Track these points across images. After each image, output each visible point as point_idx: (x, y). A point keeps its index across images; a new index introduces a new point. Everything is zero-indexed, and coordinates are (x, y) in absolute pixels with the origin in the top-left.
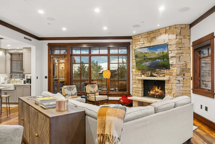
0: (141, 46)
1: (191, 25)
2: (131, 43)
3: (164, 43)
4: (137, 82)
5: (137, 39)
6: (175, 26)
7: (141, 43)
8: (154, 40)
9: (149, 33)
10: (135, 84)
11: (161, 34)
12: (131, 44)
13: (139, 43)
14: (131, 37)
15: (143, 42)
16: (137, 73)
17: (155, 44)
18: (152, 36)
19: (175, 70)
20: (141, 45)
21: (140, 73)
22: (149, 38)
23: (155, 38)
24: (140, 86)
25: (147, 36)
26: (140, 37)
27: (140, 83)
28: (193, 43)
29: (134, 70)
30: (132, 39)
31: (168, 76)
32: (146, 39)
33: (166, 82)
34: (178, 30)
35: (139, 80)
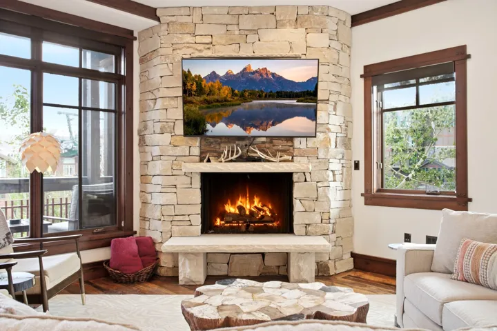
0: (200, 51)
1: (357, 20)
2: (136, 34)
3: (291, 54)
4: (182, 181)
5: (182, 24)
6: (328, 11)
7: (198, 39)
8: (251, 38)
9: (236, 13)
10: (174, 190)
11: (278, 25)
12: (135, 39)
13: (189, 39)
14: (155, 9)
15: (208, 40)
16: (182, 150)
17: (259, 53)
18: (246, 23)
19: (326, 140)
21: (196, 151)
22: (236, 27)
23: (256, 31)
24: (196, 196)
25: (227, 19)
26: (197, 19)
27: (197, 183)
28: (366, 67)
29: (167, 138)
30: (158, 19)
31: (304, 160)
32: (219, 31)
33: (295, 177)
34: (331, 25)
35: (190, 175)
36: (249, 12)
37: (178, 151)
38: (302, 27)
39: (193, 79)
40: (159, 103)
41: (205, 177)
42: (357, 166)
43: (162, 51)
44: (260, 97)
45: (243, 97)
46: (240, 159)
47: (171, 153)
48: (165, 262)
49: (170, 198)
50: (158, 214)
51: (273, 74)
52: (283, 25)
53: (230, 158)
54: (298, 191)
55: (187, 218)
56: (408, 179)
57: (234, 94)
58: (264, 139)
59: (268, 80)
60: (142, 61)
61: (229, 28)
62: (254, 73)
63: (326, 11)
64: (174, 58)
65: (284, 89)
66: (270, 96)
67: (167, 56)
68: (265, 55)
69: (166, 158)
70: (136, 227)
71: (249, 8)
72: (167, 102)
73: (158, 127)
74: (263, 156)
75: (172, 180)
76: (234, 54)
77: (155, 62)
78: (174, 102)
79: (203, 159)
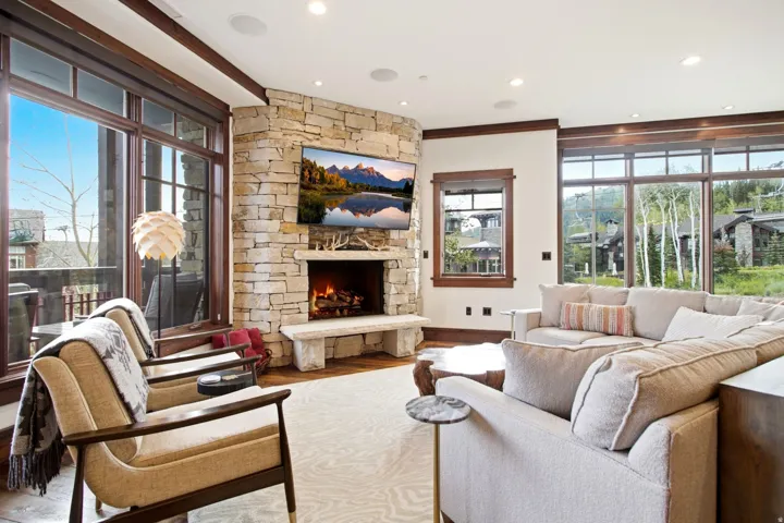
0: (310, 140)
2: (232, 110)
3: (388, 156)
4: (291, 269)
5: (293, 110)
7: (308, 128)
8: (355, 136)
9: (344, 111)
10: (283, 278)
11: (377, 128)
12: (232, 115)
13: (298, 126)
14: (264, 90)
15: (316, 130)
16: (292, 237)
17: (362, 151)
18: (352, 122)
20: (311, 137)
21: (306, 239)
22: (341, 123)
23: (359, 131)
24: (303, 283)
25: (335, 114)
26: (307, 108)
27: (305, 271)
28: (434, 175)
29: (276, 224)
30: (267, 101)
31: (397, 249)
32: (328, 124)
33: (390, 264)
35: (298, 263)
36: (354, 111)
37: (288, 239)
38: (396, 133)
39: (318, 170)
40: (265, 188)
41: (313, 265)
42: (426, 255)
43: (271, 134)
44: (367, 190)
45: (355, 189)
46: (350, 248)
47: (280, 240)
48: (276, 352)
49: (279, 286)
50: (265, 304)
51: (377, 173)
52: (381, 130)
53: (340, 245)
54: (392, 276)
55: (296, 306)
57: (348, 186)
58: (362, 230)
59: (373, 177)
60: (236, 140)
61: (336, 123)
62: (364, 170)
63: (412, 123)
64: (284, 144)
65: (383, 185)
66: (374, 190)
67: (277, 140)
68: (369, 153)
69: (276, 245)
70: (232, 320)
71: (355, 108)
72: (276, 188)
73: (265, 213)
74: (368, 245)
75: (283, 268)
76: (342, 149)
77: (261, 143)
78: (283, 189)
79: (312, 247)
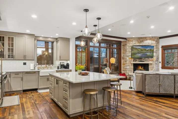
1: (160, 38)
2: (122, 42)
3: (149, 45)
4: (130, 65)
5: (130, 40)
6: (155, 37)
7: (133, 43)
8: (142, 42)
9: (139, 38)
11: (147, 40)
14: (126, 38)
15: (135, 43)
17: (143, 45)
18: (141, 40)
19: (155, 58)
20: (133, 44)
21: (133, 60)
23: (143, 41)
24: (132, 67)
26: (133, 39)
27: (133, 65)
28: (162, 46)
29: (128, 58)
30: (127, 40)
31: (151, 61)
33: (149, 64)
34: (156, 39)
35: (131, 64)
36: (142, 38)
37: (130, 60)
38: (151, 40)
41: (134, 64)
42: (160, 62)
46: (140, 61)
48: (128, 77)
49: (128, 67)
53: (138, 61)
54: (150, 67)
55: (131, 70)
56: (170, 65)
60: (123, 46)
61: (138, 41)
64: (129, 46)
69: (128, 61)
70: (122, 72)
74: (144, 61)
76: (139, 45)
77: (126, 46)
78: (129, 53)
79: (134, 61)
